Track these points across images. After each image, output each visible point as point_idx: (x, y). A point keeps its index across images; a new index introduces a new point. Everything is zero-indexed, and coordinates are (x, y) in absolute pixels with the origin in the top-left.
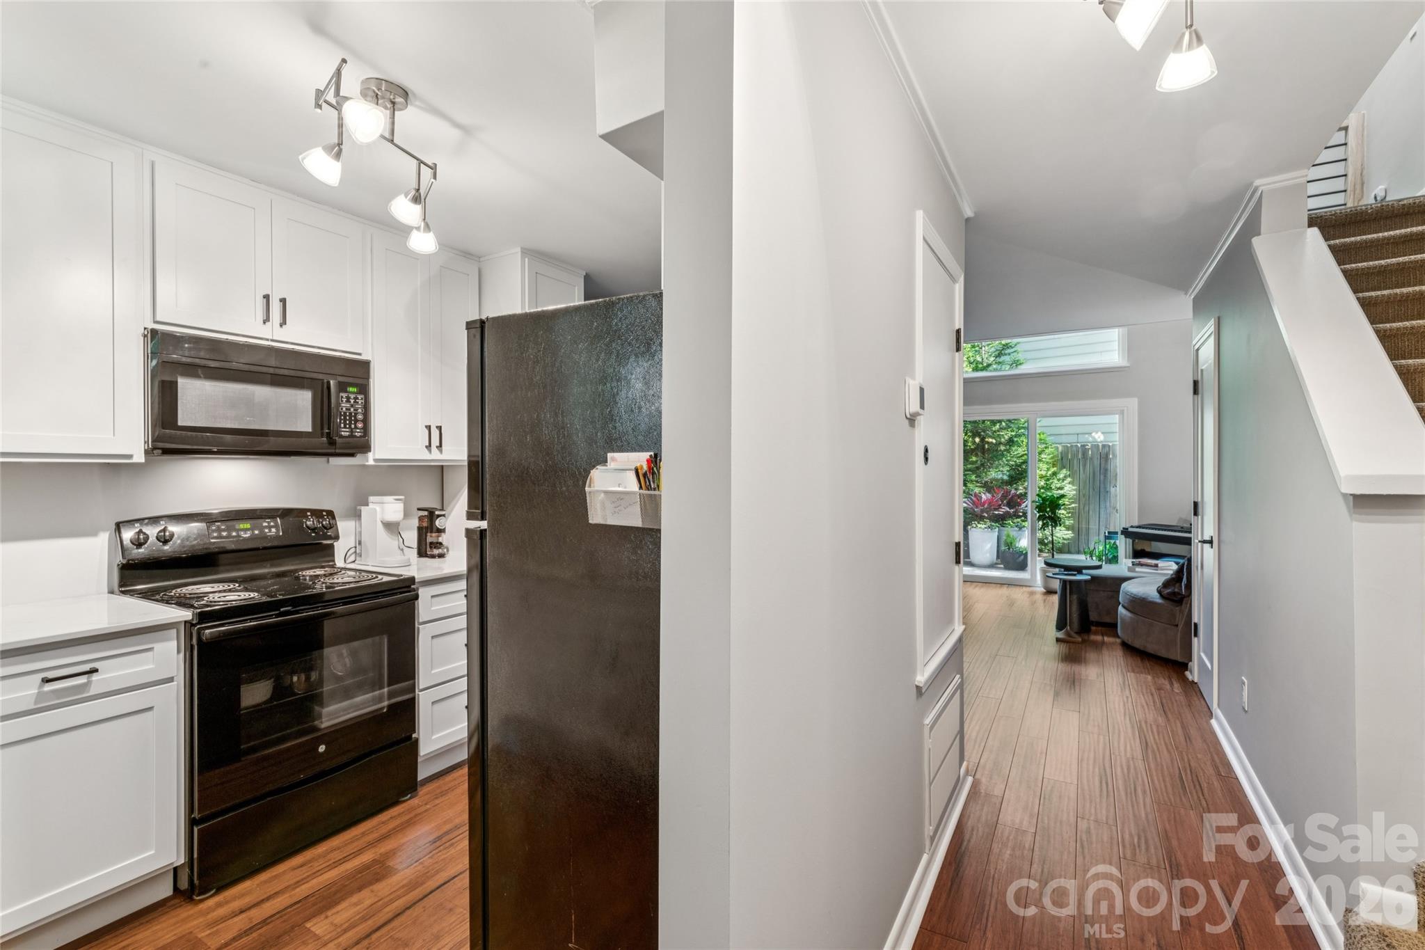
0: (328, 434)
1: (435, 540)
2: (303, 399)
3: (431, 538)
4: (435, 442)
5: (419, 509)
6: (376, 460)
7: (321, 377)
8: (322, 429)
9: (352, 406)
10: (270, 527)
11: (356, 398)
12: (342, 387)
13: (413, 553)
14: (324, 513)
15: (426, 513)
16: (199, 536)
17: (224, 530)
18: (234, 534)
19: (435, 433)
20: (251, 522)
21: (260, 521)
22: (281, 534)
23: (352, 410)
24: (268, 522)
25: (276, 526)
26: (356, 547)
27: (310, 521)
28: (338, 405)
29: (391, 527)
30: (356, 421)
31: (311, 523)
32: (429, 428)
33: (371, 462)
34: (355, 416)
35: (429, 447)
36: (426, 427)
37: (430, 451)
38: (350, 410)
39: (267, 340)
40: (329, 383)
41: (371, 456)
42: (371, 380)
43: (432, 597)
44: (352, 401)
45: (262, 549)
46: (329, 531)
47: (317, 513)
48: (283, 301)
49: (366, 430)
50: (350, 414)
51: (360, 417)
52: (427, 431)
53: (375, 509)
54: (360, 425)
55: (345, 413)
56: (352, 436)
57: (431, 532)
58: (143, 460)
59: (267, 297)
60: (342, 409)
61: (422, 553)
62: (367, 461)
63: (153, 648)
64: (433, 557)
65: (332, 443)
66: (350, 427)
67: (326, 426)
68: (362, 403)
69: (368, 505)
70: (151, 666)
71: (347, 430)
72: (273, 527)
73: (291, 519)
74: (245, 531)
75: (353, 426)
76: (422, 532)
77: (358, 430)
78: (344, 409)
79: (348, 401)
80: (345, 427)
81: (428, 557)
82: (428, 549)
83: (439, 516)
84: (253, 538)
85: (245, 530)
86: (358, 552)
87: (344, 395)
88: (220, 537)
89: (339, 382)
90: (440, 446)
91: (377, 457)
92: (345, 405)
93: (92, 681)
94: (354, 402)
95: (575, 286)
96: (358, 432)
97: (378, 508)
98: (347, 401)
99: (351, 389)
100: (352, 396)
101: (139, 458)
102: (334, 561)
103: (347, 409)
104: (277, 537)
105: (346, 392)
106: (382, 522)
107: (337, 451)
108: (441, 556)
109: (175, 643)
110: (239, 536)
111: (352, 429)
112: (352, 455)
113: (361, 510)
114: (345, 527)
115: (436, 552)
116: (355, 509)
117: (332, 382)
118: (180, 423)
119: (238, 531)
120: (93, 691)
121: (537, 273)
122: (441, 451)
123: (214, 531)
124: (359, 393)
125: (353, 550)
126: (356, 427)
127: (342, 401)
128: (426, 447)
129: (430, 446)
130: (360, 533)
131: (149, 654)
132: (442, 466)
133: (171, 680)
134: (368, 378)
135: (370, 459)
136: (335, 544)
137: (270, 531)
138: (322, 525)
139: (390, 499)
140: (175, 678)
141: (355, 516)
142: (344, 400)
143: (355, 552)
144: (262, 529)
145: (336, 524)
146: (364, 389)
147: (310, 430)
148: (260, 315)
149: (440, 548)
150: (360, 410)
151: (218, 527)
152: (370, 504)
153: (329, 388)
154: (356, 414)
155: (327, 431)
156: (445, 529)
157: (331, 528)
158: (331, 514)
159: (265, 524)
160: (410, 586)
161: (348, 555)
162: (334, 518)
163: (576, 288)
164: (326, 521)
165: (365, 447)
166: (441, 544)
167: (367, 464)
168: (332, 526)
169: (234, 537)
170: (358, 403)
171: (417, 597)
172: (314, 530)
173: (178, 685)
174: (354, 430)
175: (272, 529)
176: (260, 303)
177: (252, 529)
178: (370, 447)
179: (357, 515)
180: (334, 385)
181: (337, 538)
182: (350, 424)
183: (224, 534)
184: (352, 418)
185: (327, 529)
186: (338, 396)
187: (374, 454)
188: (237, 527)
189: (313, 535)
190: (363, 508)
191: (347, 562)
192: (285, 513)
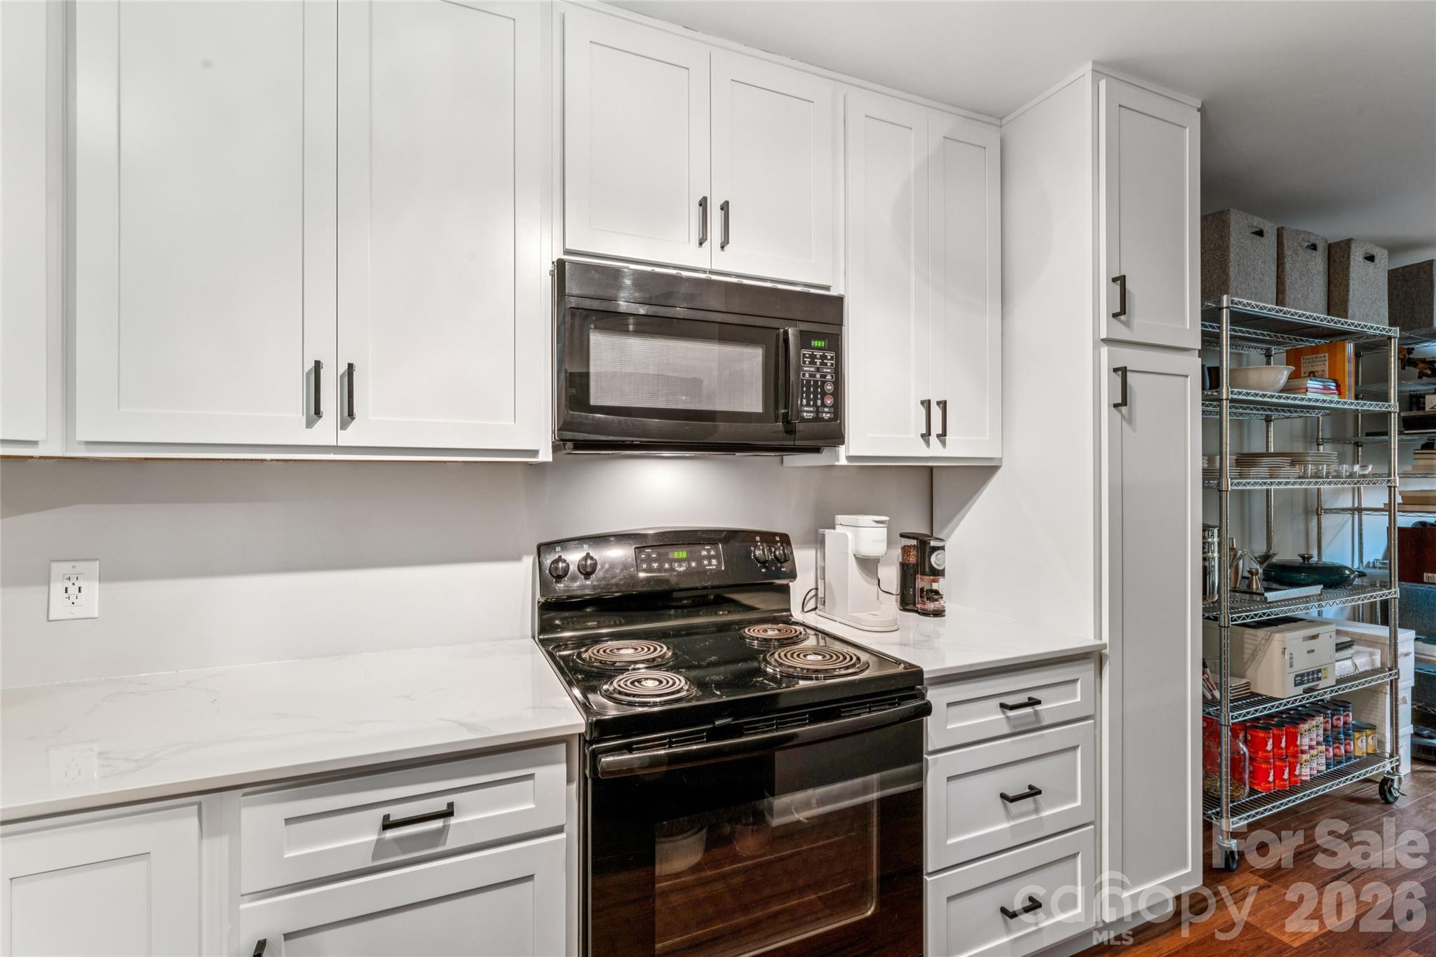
0: (786, 415)
1: (927, 587)
2: (751, 359)
3: (922, 582)
4: (936, 428)
5: (902, 536)
6: (850, 458)
7: (775, 323)
8: (777, 408)
9: (818, 370)
10: (709, 558)
11: (823, 357)
12: (805, 339)
13: (893, 603)
14: (778, 539)
15: (914, 542)
16: (625, 567)
17: (655, 560)
18: (667, 566)
19: (936, 412)
20: (688, 549)
21: (698, 547)
22: (723, 568)
23: (818, 376)
24: (708, 551)
25: (717, 557)
26: (817, 589)
27: (759, 549)
28: (799, 368)
29: (868, 565)
30: (824, 394)
31: (761, 552)
32: (927, 404)
33: (843, 461)
34: (822, 387)
35: (926, 436)
36: (922, 403)
37: (928, 443)
38: (814, 376)
39: (705, 272)
40: (786, 333)
41: (842, 450)
42: (845, 329)
43: (949, 705)
44: (818, 361)
45: (701, 589)
46: (784, 564)
47: (769, 538)
48: (725, 207)
49: (838, 409)
50: (816, 382)
51: (829, 387)
52: (923, 411)
53: (846, 536)
54: (829, 401)
55: (808, 381)
56: (818, 419)
57: (923, 573)
58: (550, 459)
59: (703, 203)
60: (804, 375)
61: (907, 603)
62: (838, 461)
63: (534, 774)
64: (925, 613)
65: (790, 430)
66: (815, 404)
67: (782, 404)
68: (832, 364)
69: (834, 528)
70: (532, 806)
71: (812, 409)
72: (713, 557)
73: (737, 544)
74: (679, 563)
75: (819, 402)
76: (908, 573)
77: (826, 410)
78: (807, 375)
79: (812, 363)
80: (808, 405)
81: (917, 612)
82: (918, 599)
83: (935, 549)
84: (688, 573)
85: (680, 561)
86: (819, 596)
87: (807, 352)
88: (649, 570)
89: (800, 331)
90: (943, 435)
91: (852, 453)
92: (809, 369)
93: (449, 825)
94: (821, 364)
95: (1186, 128)
96: (827, 413)
97: (849, 533)
98: (810, 363)
99: (817, 343)
100: (818, 354)
101: (546, 455)
102: (788, 610)
103: (810, 375)
104: (718, 573)
105: (810, 347)
106: (855, 555)
107: (797, 443)
108: (939, 613)
109: (563, 767)
110: (672, 569)
111: (818, 408)
112: (816, 450)
113: (824, 535)
114: (803, 557)
115: (931, 606)
116: (817, 531)
117: (791, 331)
118: (593, 402)
119: (672, 561)
120: (451, 843)
121: (1120, 106)
122: (944, 443)
123: (643, 561)
124: (829, 349)
125: (813, 593)
126: (823, 405)
127: (804, 362)
128: (923, 436)
129: (929, 433)
130: (824, 568)
131: (529, 783)
132: (931, 468)
133: (559, 830)
134: (840, 324)
135: (842, 456)
136: (790, 584)
137: (710, 564)
138: (775, 555)
139: (868, 519)
140: (565, 827)
141: (816, 543)
142: (808, 360)
143: (816, 595)
144: (699, 560)
145: (792, 553)
146: (835, 343)
147: (760, 410)
148: (695, 235)
149: (937, 600)
150: (829, 377)
151: (649, 555)
152: (838, 527)
153: (786, 341)
154: (823, 383)
155: (783, 411)
156: (944, 570)
157: (786, 561)
158: (785, 539)
159: (704, 553)
160: (913, 688)
161: (806, 600)
162: (789, 544)
163: (1188, 129)
164: (780, 549)
165: (836, 437)
166: (937, 592)
167: (837, 464)
168: (788, 558)
169: (666, 570)
170: (826, 364)
171: (927, 710)
172: (764, 563)
173: (568, 840)
174: (820, 409)
175: (712, 561)
176: (696, 211)
177: (688, 560)
178: (843, 437)
179: (819, 542)
180: (793, 335)
181: (792, 575)
182: (815, 399)
183: (655, 565)
184: (815, 389)
185: (781, 563)
186: (798, 354)
187: (847, 449)
188: (671, 556)
189: (763, 570)
190: (827, 531)
191: (805, 610)
192: (729, 536)
